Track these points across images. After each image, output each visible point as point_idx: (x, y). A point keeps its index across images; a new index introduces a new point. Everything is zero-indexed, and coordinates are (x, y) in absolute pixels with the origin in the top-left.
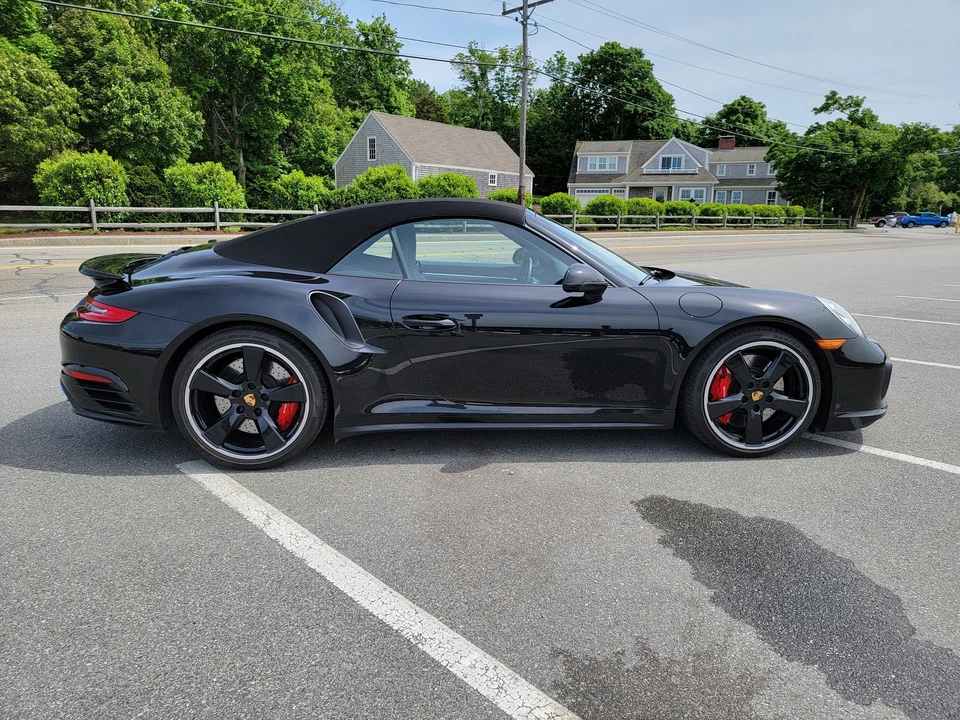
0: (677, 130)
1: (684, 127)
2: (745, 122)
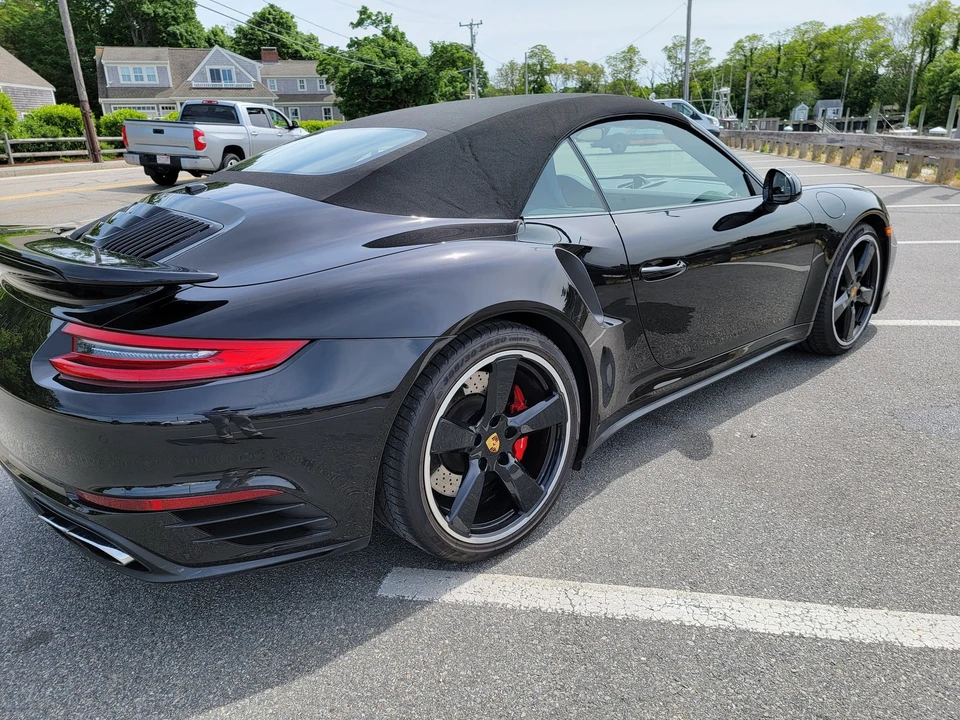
0: (210, 39)
1: (215, 36)
2: (279, 33)
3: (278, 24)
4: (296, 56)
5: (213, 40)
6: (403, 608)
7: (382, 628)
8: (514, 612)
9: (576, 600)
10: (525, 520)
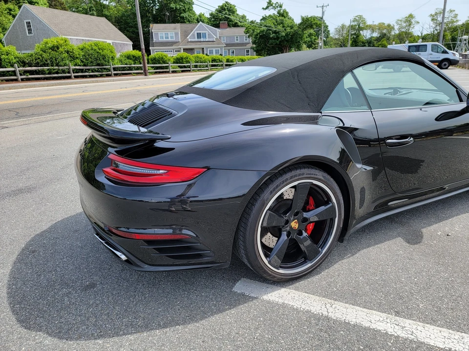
0: (198, 19)
1: (200, 17)
2: (229, 15)
3: (229, 11)
4: (236, 25)
5: (199, 19)
6: (244, 298)
7: (232, 307)
8: (297, 310)
9: (331, 310)
10: (310, 265)
